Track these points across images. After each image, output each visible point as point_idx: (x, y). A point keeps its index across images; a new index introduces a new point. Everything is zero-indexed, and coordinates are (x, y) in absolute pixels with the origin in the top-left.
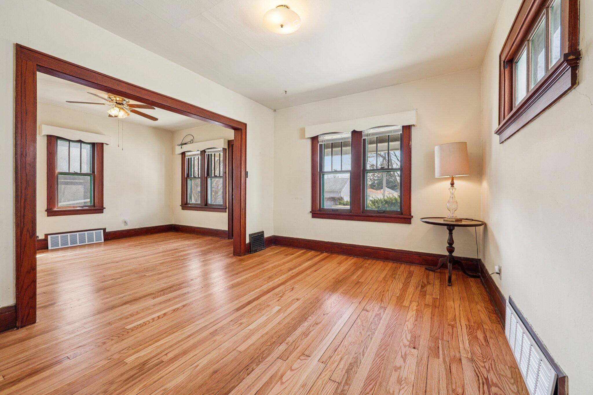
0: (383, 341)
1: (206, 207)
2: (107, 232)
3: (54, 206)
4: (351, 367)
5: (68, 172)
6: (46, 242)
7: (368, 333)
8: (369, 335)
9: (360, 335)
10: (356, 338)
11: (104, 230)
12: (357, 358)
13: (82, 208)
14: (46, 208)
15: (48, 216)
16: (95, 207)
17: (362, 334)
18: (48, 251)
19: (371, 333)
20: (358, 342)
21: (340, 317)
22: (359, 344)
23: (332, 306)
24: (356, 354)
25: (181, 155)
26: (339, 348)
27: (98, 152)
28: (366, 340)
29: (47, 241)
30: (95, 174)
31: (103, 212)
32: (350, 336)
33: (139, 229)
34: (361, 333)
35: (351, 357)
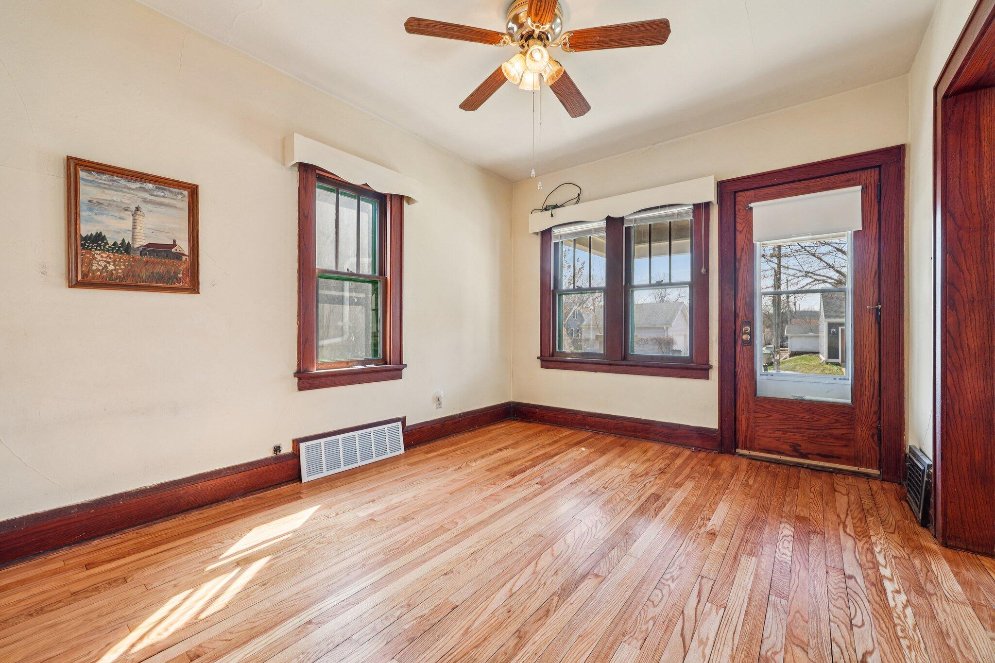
1: (624, 363)
2: (408, 427)
3: (312, 361)
5: (334, 269)
6: (296, 460)
11: (403, 420)
13: (364, 367)
14: (295, 368)
15: (300, 389)
16: (386, 364)
25: (539, 237)
27: (394, 220)
29: (299, 457)
30: (386, 279)
31: (401, 377)
33: (460, 415)
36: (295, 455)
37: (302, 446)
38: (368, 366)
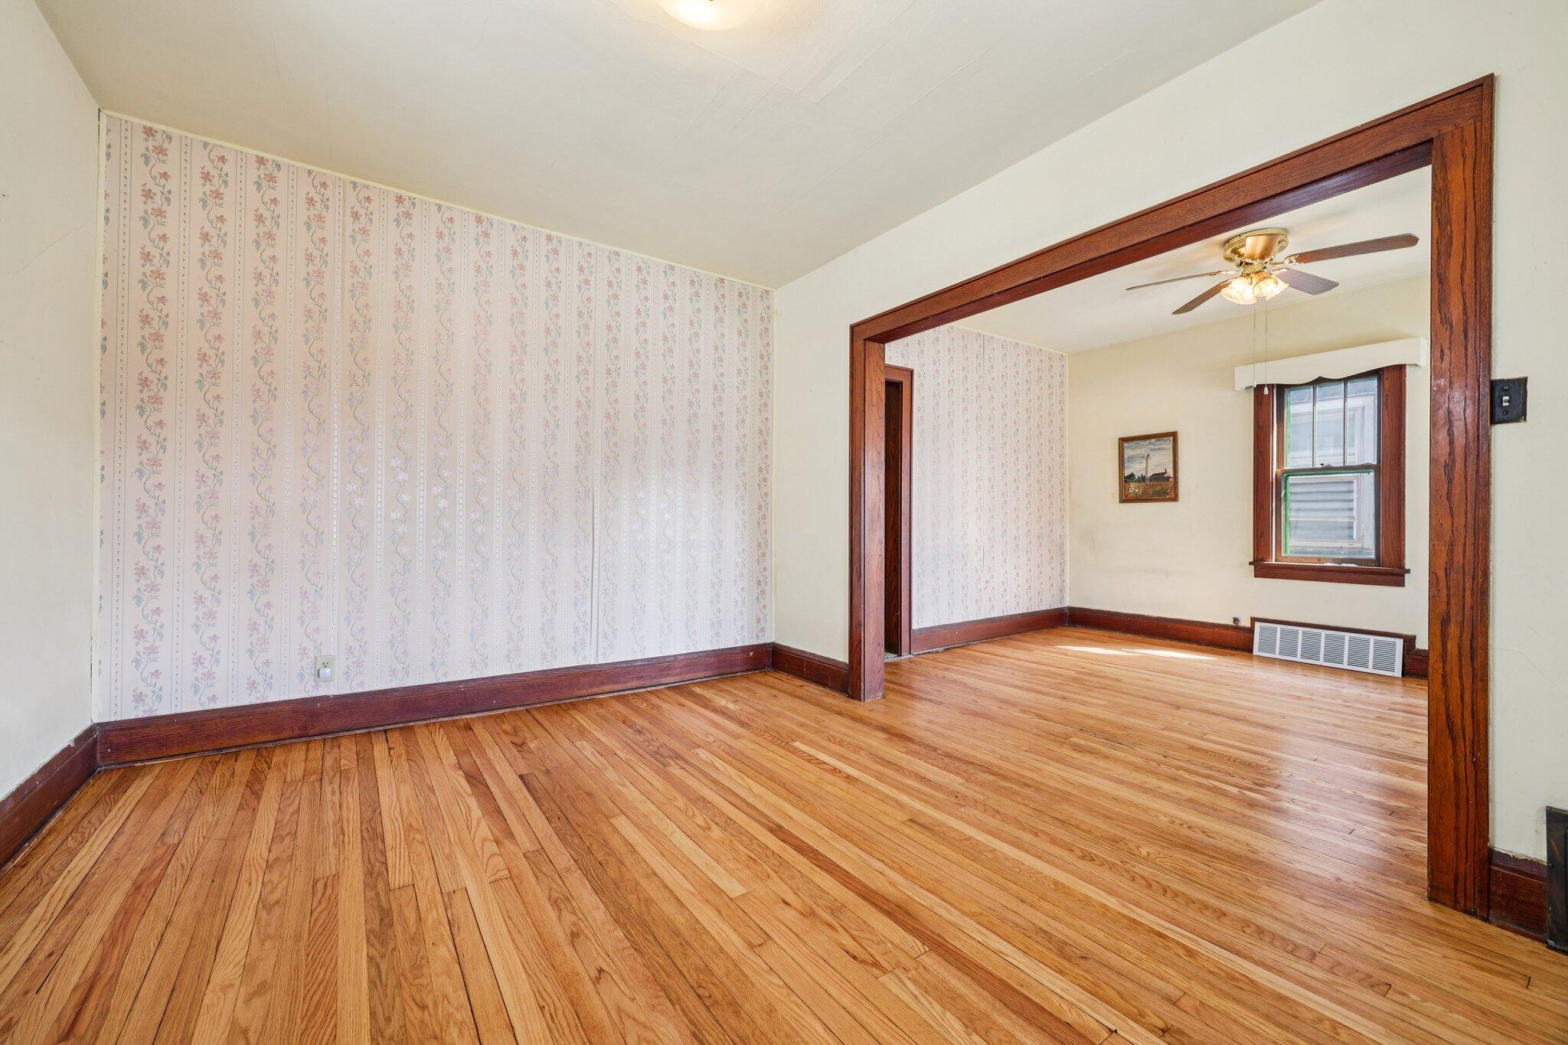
0: (328, 1033)
3: (1273, 553)
4: (386, 921)
5: (1310, 467)
6: (1250, 635)
7: (395, 1025)
8: (388, 1020)
9: (418, 999)
10: (424, 981)
11: (1407, 638)
12: (384, 944)
14: (1249, 558)
15: (1256, 576)
16: (1379, 566)
17: (415, 1008)
18: (1252, 657)
19: (388, 1033)
20: (409, 975)
21: (542, 1003)
22: (403, 975)
23: (628, 1022)
24: (394, 949)
26: (449, 933)
27: (1387, 396)
28: (390, 1000)
29: (1253, 632)
32: (448, 973)
34: (423, 1007)
35: (400, 937)
36: (1251, 630)
37: (1258, 625)
38: (1344, 565)
